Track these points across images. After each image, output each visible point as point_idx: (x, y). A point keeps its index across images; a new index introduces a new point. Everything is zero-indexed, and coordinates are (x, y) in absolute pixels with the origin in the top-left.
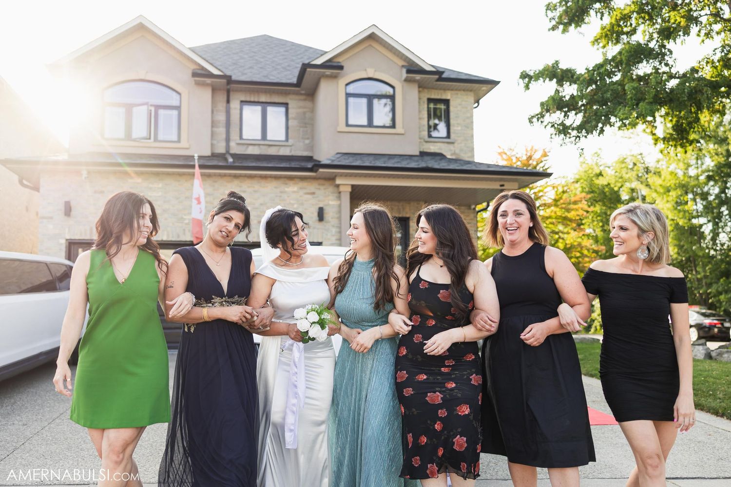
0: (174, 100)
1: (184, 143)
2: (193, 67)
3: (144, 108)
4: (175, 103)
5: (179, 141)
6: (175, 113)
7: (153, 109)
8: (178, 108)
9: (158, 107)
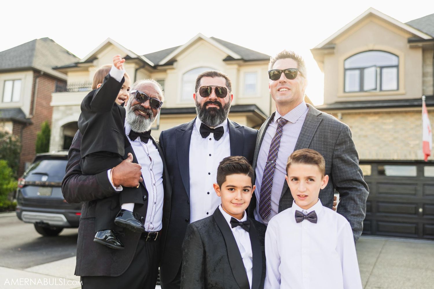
0: (394, 61)
1: (402, 91)
2: (407, 36)
3: (373, 69)
4: (395, 63)
5: (398, 89)
6: (395, 70)
7: (378, 70)
8: (397, 67)
9: (382, 68)
